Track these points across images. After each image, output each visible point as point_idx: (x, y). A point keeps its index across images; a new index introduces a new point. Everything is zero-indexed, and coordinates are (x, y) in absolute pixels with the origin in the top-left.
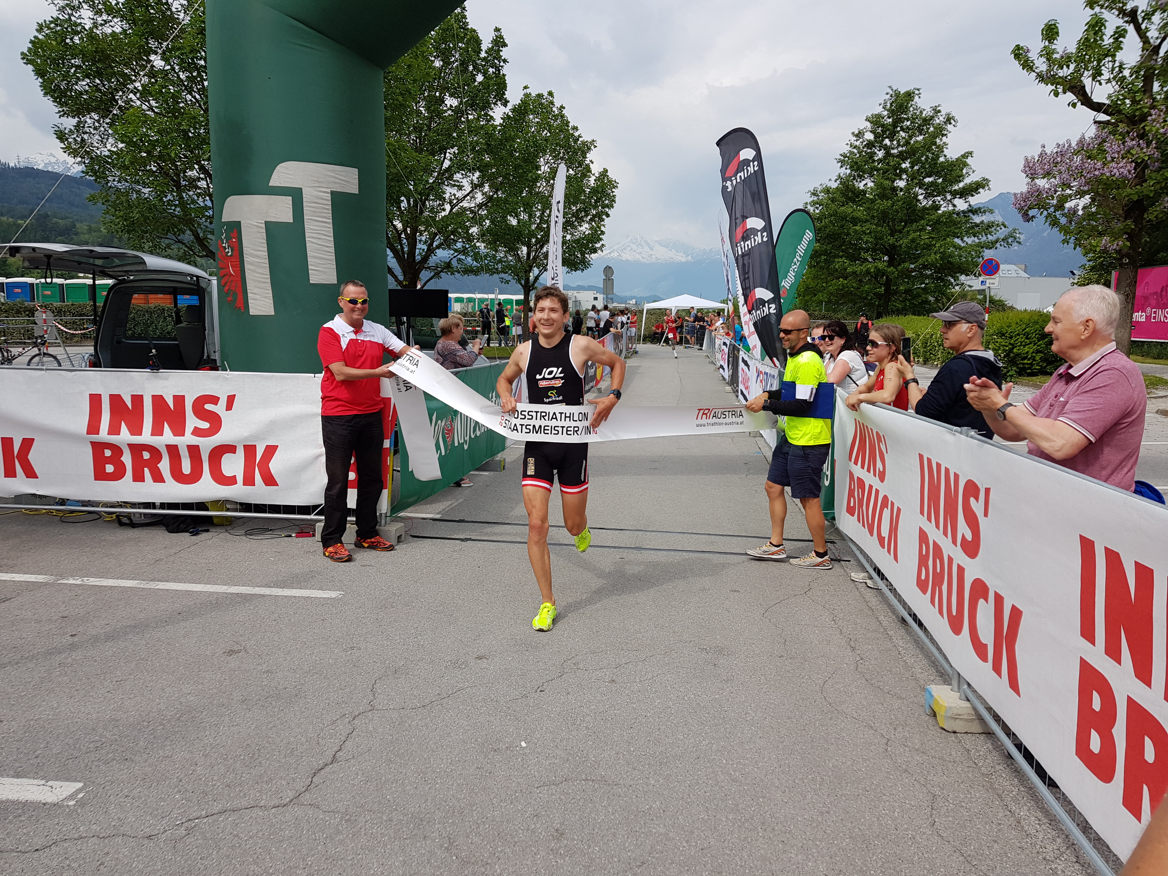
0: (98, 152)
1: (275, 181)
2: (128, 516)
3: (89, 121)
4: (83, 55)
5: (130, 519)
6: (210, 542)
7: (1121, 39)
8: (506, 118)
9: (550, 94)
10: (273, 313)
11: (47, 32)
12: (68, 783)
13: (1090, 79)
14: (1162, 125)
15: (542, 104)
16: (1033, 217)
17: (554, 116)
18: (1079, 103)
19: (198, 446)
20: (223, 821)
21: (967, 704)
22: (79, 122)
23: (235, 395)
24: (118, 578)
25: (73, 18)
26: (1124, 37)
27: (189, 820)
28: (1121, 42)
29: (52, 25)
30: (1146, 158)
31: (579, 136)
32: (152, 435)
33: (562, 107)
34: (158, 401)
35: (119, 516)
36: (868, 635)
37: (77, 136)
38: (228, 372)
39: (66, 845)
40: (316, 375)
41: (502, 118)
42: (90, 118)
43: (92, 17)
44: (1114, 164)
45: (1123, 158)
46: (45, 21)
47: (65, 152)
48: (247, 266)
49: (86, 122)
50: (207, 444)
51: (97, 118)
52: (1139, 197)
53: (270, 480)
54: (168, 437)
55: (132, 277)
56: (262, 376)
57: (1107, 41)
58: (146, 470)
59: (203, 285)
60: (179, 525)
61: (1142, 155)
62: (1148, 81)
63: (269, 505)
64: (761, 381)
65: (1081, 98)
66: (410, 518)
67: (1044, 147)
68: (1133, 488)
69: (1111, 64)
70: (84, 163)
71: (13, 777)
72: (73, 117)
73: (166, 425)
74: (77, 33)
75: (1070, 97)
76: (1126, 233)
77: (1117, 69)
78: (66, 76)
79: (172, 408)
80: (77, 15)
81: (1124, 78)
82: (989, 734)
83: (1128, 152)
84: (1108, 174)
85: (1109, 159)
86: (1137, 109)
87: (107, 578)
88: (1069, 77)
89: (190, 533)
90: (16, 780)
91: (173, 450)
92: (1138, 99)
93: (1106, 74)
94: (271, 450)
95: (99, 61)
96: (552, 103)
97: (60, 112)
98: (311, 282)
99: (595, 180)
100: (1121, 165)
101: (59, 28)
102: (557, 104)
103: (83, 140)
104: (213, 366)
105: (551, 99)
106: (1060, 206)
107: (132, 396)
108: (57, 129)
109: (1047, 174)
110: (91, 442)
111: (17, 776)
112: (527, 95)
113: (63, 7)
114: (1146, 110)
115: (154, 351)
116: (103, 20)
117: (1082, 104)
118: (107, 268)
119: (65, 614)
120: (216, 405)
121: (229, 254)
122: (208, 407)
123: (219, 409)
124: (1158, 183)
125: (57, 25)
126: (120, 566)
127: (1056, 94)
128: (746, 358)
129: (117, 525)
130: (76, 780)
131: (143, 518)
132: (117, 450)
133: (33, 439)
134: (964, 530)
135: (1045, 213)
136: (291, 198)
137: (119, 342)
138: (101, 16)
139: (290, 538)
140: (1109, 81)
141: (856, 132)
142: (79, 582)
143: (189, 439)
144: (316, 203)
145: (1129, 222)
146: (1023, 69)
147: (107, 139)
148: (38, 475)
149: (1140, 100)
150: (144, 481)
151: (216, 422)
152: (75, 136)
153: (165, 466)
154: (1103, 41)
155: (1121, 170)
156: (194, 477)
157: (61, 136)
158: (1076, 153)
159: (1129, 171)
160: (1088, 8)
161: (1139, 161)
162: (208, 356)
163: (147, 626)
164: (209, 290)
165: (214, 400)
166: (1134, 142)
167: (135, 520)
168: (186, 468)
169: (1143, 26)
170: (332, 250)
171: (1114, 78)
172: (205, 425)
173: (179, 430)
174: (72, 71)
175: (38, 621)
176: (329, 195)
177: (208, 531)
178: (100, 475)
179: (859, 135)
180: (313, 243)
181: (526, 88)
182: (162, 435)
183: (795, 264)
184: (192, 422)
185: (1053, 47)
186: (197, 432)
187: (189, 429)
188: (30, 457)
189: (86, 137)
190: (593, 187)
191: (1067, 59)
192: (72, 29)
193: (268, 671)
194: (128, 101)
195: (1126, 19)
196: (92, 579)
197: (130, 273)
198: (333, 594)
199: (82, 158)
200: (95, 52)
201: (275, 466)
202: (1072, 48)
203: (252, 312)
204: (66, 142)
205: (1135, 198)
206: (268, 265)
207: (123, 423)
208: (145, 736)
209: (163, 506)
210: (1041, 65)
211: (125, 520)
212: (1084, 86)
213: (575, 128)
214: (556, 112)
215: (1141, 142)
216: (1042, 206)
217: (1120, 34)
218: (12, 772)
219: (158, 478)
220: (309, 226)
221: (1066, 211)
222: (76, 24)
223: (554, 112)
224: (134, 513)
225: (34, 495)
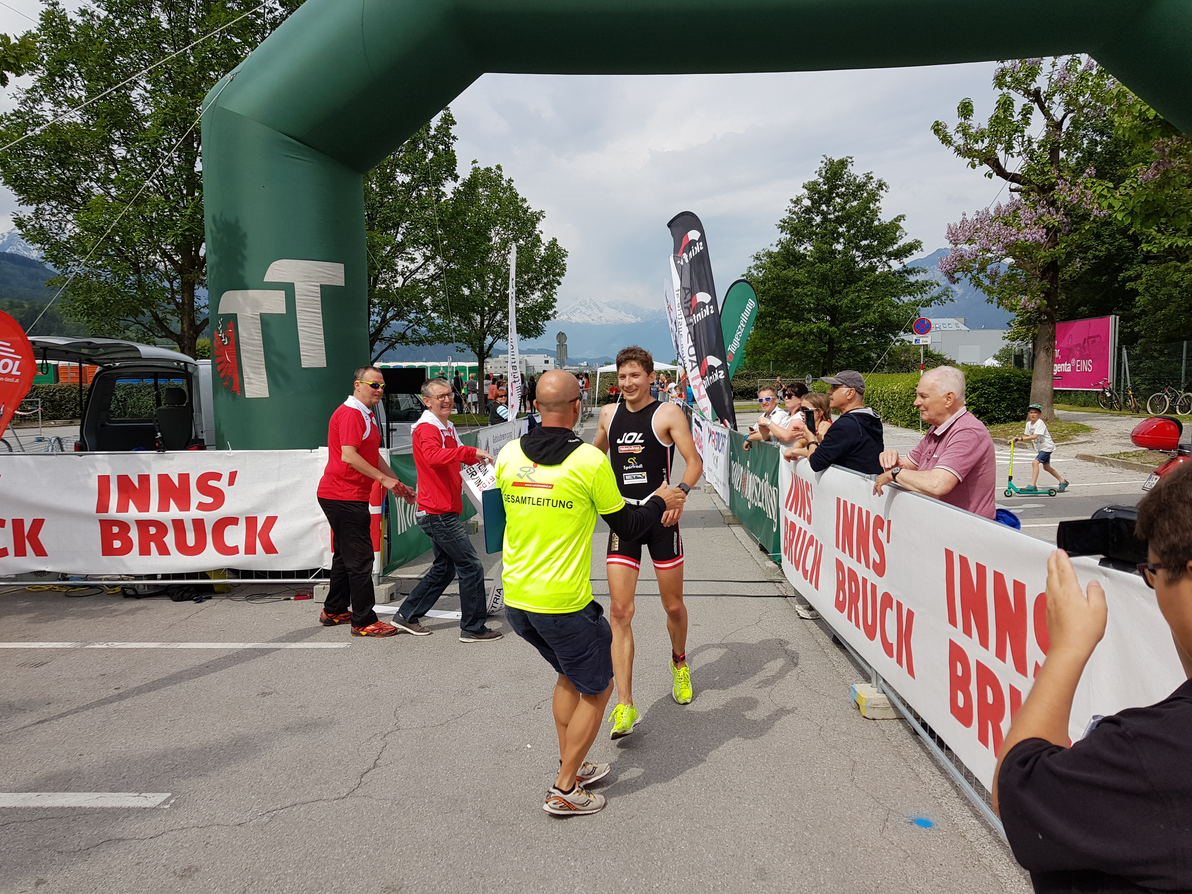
0: (58, 238)
1: (269, 277)
2: (132, 587)
3: (47, 208)
4: (46, 146)
5: (135, 590)
6: (215, 608)
7: (1028, 116)
8: (456, 192)
9: (499, 167)
10: (268, 396)
11: (7, 123)
12: (158, 794)
13: (1003, 152)
14: (1069, 193)
15: (490, 177)
16: (958, 279)
17: (503, 189)
18: (995, 174)
19: (203, 519)
20: (296, 811)
21: (884, 696)
22: (37, 209)
23: (236, 472)
24: (140, 641)
25: (34, 110)
26: (1031, 115)
27: (268, 812)
28: (1029, 118)
29: (14, 118)
30: (1056, 224)
31: (528, 208)
32: (158, 511)
33: (511, 180)
34: (164, 479)
35: (124, 587)
36: (808, 654)
37: (36, 223)
38: (230, 451)
39: (174, 833)
40: (313, 451)
41: (452, 193)
42: (48, 205)
43: (52, 109)
44: (1027, 230)
45: (1035, 224)
46: (5, 113)
47: (23, 239)
48: (242, 354)
49: (44, 209)
50: (210, 518)
51: (55, 205)
52: (1052, 258)
53: (270, 548)
54: (174, 512)
55: (117, 364)
56: (262, 453)
57: (1017, 117)
58: (152, 544)
59: (190, 370)
60: (183, 594)
61: (1052, 221)
62: (1054, 152)
63: (270, 572)
64: (713, 441)
65: (995, 169)
66: (400, 579)
67: (965, 214)
68: (994, 516)
69: (1020, 139)
70: (44, 249)
71: (110, 792)
72: (32, 205)
73: (172, 501)
74: (39, 125)
75: (986, 168)
76: (1042, 292)
77: (1027, 142)
78: (27, 166)
79: (177, 485)
80: (38, 108)
81: (1034, 150)
82: (902, 719)
83: (1040, 218)
84: (1023, 239)
85: (1023, 225)
86: (1047, 179)
87: (130, 642)
88: (984, 151)
89: (195, 600)
90: (113, 794)
91: (178, 524)
92: (1046, 170)
93: (1017, 148)
94: (271, 521)
95: (62, 151)
96: (501, 176)
97: (19, 200)
98: (303, 366)
99: (545, 250)
100: (1034, 230)
101: (20, 120)
102: (506, 176)
103: (41, 227)
104: (201, 446)
105: (499, 172)
106: (982, 269)
107: (139, 476)
108: (16, 217)
109: (970, 241)
110: (100, 520)
111: (113, 791)
112: (476, 170)
113: (26, 101)
114: (1053, 180)
115: (159, 434)
116: (63, 111)
117: (997, 175)
118: (93, 356)
119: (103, 672)
120: (219, 481)
121: (226, 343)
122: (211, 483)
123: (222, 484)
124: (1069, 246)
125: (18, 117)
126: (138, 632)
127: (974, 166)
128: (699, 419)
129: (122, 596)
130: (164, 792)
131: (146, 589)
132: (124, 526)
133: (43, 520)
134: (874, 555)
135: (969, 275)
136: (284, 292)
137: (103, 426)
138: (61, 107)
139: (289, 601)
140: (1019, 154)
141: (795, 199)
142: (104, 646)
143: (194, 513)
144: (307, 296)
145: (1045, 282)
146: (943, 143)
147: (66, 225)
148: (48, 552)
149: (1048, 171)
150: (150, 554)
151: (219, 497)
152: (34, 222)
153: (170, 539)
154: (1013, 117)
155: (1034, 235)
156: (199, 548)
157: (20, 223)
158: (993, 220)
159: (1042, 237)
160: (997, 88)
161: (1050, 226)
162: (196, 436)
163: (181, 678)
164: (195, 374)
165: (217, 476)
166: (1044, 210)
167: (140, 591)
168: (191, 540)
169: (1046, 105)
170: (322, 337)
171: (1025, 151)
172: (209, 500)
173: (184, 505)
174: (33, 160)
175: (80, 679)
176: (319, 288)
177: (210, 598)
178: (108, 550)
179: (797, 201)
180: (304, 331)
181: (474, 162)
182: (168, 511)
183: (740, 330)
184: (196, 497)
185: (969, 122)
186: (202, 506)
187: (194, 504)
188: (40, 536)
189: (44, 224)
190: (543, 257)
191: (981, 135)
192: (34, 122)
193: (301, 706)
194: (88, 190)
195: (1031, 98)
196: (116, 644)
197: (116, 361)
198: (342, 645)
199: (42, 244)
200: (58, 143)
201: (274, 535)
202: (985, 125)
203: (248, 395)
204: (24, 229)
205: (1049, 260)
206: (263, 353)
207: (131, 501)
208: (211, 758)
209: (165, 577)
210: (959, 140)
211: (129, 592)
212: (998, 159)
213: (524, 200)
214: (505, 185)
215: (1051, 209)
216: (967, 270)
217: (1027, 112)
218: (108, 789)
219: (164, 551)
220: (302, 318)
221: (988, 272)
222: (39, 117)
223: (503, 185)
224: (138, 585)
225: (44, 572)
